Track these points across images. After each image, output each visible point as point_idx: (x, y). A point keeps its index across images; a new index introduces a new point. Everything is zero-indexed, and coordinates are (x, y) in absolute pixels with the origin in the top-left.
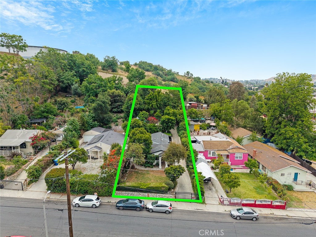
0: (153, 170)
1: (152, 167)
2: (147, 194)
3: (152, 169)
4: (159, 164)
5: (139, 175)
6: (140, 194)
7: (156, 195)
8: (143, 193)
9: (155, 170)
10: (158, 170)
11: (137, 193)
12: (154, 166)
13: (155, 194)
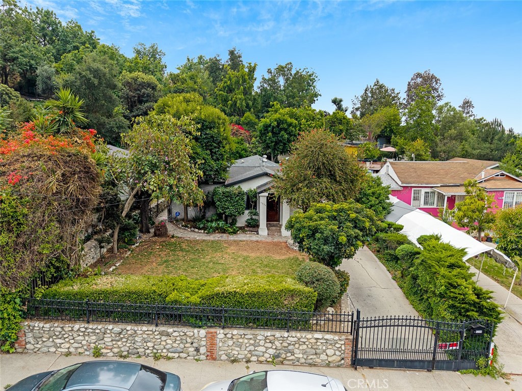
0: (235, 241)
1: (235, 232)
2: (203, 332)
3: (232, 238)
4: (258, 221)
5: (181, 254)
6: (168, 335)
7: (255, 339)
8: (185, 329)
9: (244, 239)
10: (257, 241)
11: (153, 328)
12: (241, 228)
13: (249, 333)
